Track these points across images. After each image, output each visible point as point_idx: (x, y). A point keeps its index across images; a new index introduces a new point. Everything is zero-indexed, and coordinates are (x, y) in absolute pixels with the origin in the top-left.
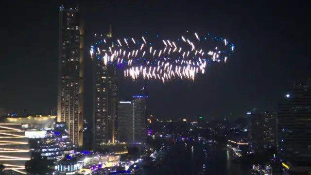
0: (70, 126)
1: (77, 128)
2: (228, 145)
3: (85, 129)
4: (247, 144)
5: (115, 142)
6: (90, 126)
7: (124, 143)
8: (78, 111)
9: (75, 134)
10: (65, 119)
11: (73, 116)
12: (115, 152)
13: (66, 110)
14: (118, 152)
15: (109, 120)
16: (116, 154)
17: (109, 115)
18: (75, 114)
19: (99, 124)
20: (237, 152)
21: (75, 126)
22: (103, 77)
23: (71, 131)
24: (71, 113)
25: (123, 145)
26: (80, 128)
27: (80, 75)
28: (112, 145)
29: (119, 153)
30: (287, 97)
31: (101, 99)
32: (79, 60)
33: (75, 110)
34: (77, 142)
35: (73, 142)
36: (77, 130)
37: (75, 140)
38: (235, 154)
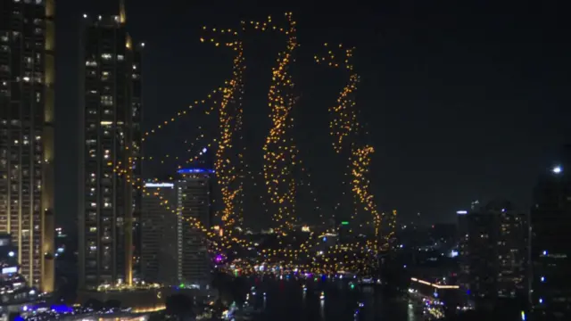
0: (23, 243)
1: (40, 248)
2: (411, 291)
3: (61, 250)
4: (457, 287)
5: (133, 282)
6: (71, 242)
7: (156, 285)
8: (40, 208)
9: (34, 262)
10: (9, 226)
11: (28, 218)
12: (134, 307)
13: (12, 203)
14: (140, 308)
15: (117, 228)
16: (137, 311)
17: (118, 216)
18: (35, 213)
19: (94, 238)
20: (432, 306)
21: (34, 243)
22: (103, 123)
23: (25, 255)
24: (26, 211)
25: (154, 291)
26: (46, 248)
27: (48, 118)
28: (125, 290)
29: (144, 311)
30: (555, 174)
31: (100, 177)
32: (43, 79)
33: (34, 203)
34: (40, 282)
35: (31, 285)
36: (40, 252)
37: (34, 278)
38: (428, 312)
